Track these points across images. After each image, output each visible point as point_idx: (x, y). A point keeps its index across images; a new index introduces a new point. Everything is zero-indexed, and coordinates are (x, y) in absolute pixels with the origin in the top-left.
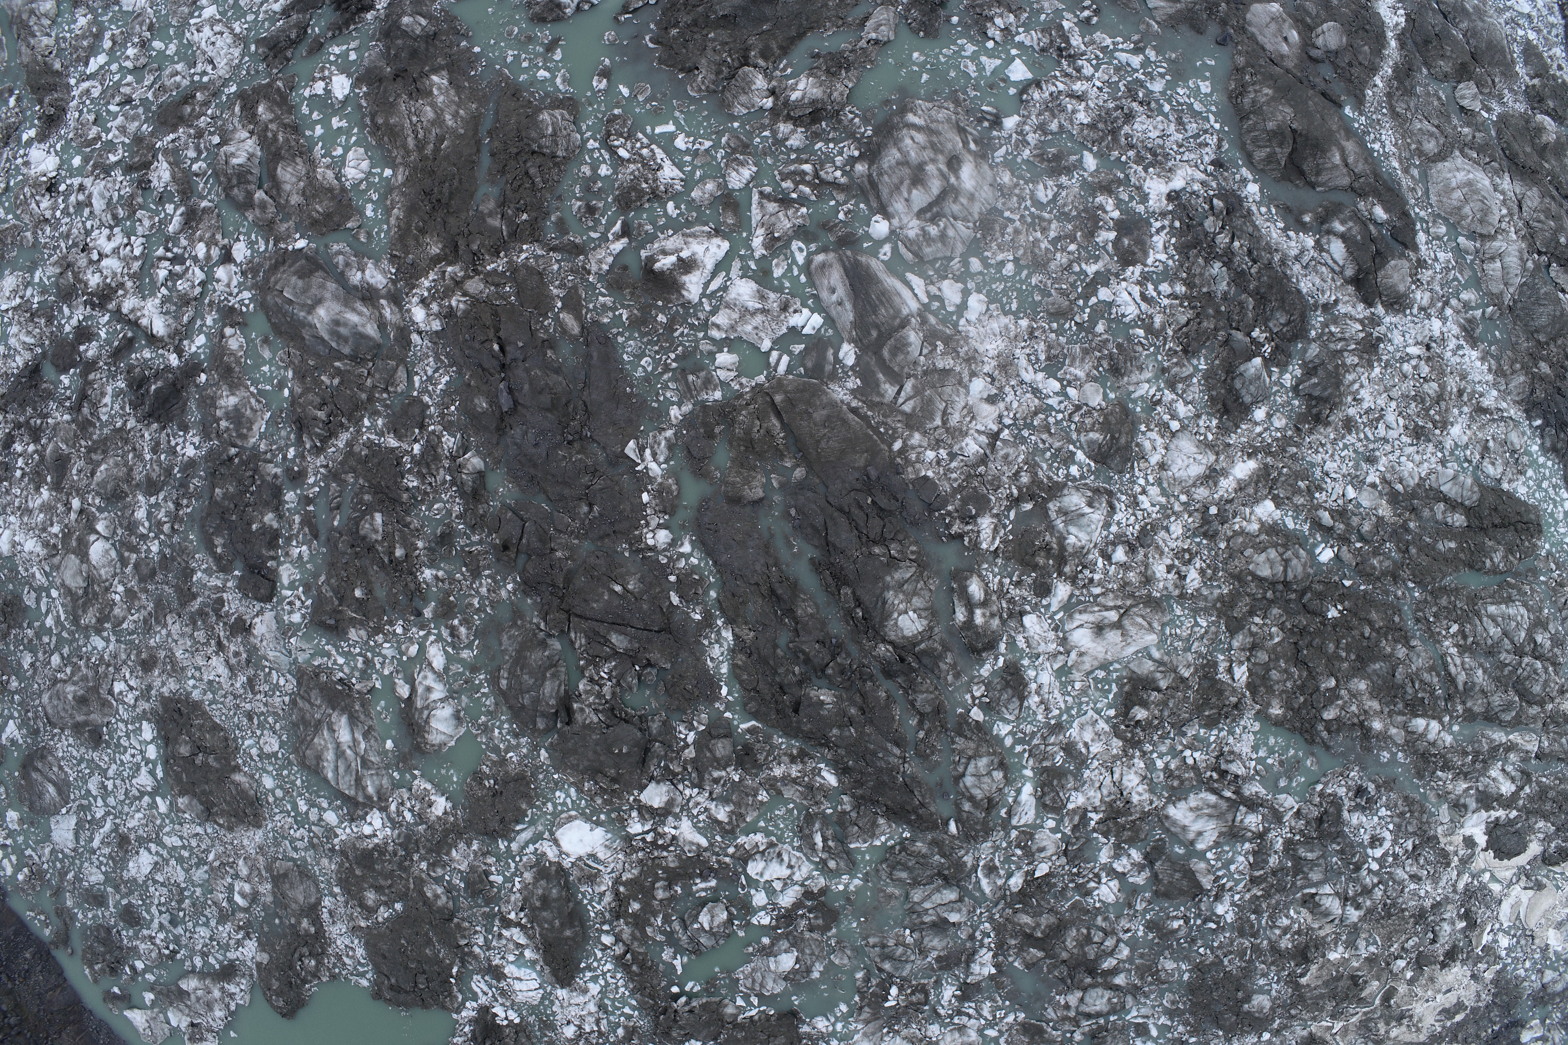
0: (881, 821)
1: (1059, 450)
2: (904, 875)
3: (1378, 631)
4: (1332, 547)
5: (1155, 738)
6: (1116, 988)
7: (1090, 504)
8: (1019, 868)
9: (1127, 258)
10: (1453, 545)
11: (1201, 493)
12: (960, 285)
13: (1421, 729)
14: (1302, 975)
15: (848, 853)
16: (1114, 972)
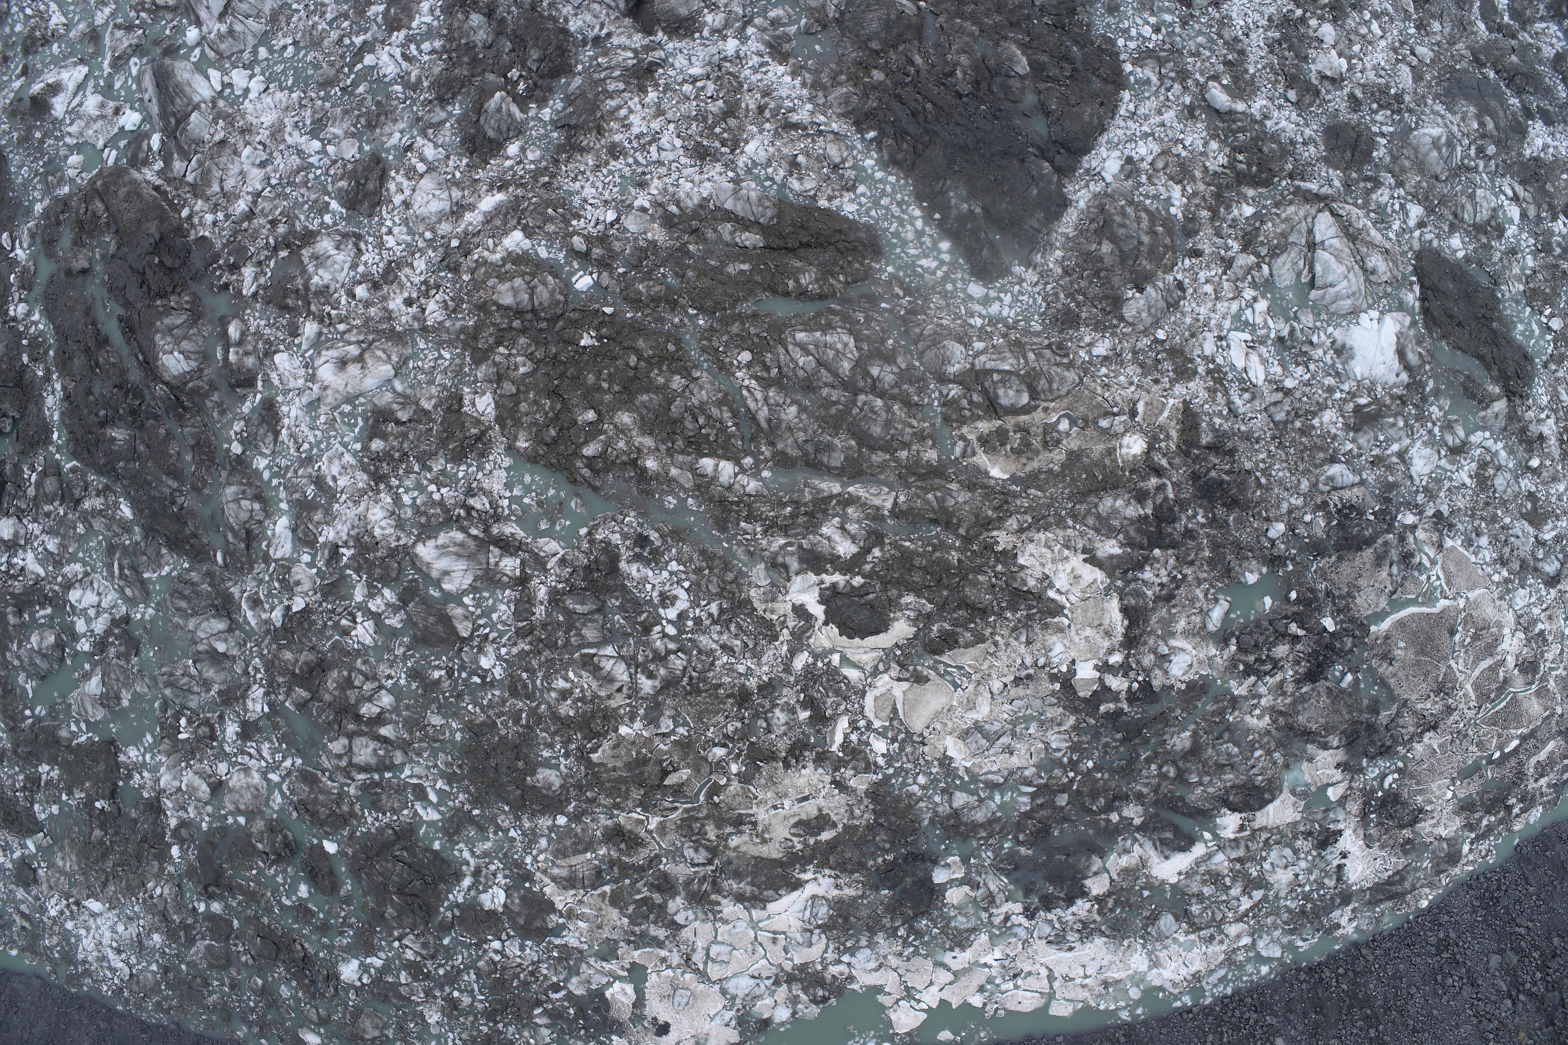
0: (164, 551)
1: (316, 201)
2: (183, 604)
3: (648, 360)
4: (591, 274)
5: (401, 472)
6: (385, 740)
7: (338, 248)
8: (281, 602)
9: (393, 25)
10: (745, 267)
11: (445, 228)
12: (249, 72)
13: (709, 470)
14: (594, 750)
15: (143, 583)
16: (379, 720)
